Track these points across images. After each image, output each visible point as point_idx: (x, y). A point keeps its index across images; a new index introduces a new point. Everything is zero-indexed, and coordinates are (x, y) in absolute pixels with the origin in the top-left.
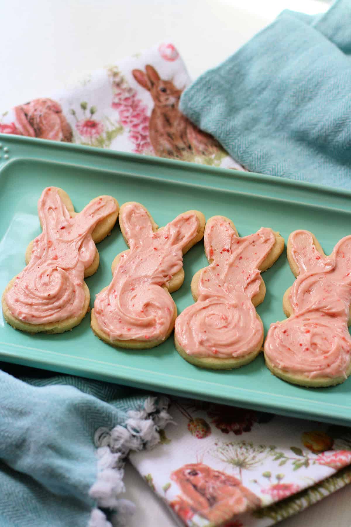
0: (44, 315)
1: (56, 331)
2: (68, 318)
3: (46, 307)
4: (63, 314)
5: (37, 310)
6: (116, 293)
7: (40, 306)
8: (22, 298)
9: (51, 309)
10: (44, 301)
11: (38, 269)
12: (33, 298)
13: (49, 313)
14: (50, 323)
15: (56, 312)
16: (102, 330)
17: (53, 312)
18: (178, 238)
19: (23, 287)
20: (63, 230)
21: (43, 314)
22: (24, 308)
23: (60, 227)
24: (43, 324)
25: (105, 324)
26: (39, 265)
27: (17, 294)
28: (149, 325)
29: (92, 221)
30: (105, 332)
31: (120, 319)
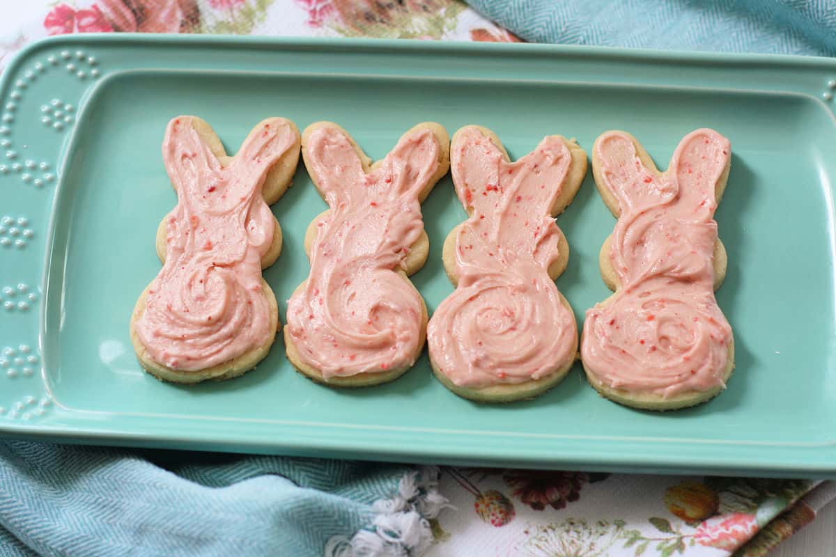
0: (207, 353)
1: (230, 376)
2: (247, 351)
3: (208, 339)
4: (238, 346)
5: (193, 346)
6: (321, 294)
7: (198, 339)
8: (165, 329)
9: (217, 341)
10: (204, 329)
11: (182, 272)
12: (183, 326)
13: (214, 349)
14: (220, 365)
15: (226, 345)
16: (307, 363)
17: (220, 346)
18: (409, 177)
19: (163, 310)
20: (214, 193)
21: (205, 352)
22: (170, 346)
23: (206, 189)
24: (209, 369)
25: (311, 352)
26: (183, 263)
27: (154, 323)
28: (384, 345)
29: (259, 170)
30: (313, 367)
31: (334, 341)
